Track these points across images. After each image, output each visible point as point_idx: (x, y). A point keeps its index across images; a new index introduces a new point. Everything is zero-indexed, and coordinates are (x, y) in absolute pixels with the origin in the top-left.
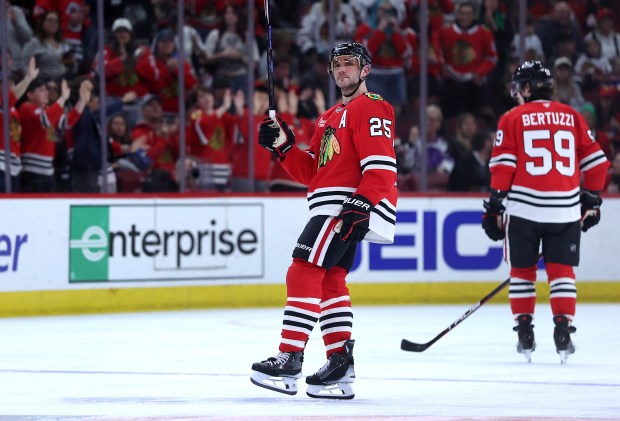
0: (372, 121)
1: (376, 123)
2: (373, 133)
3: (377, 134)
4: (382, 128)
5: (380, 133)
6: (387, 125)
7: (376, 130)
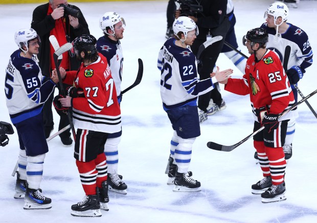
0: (269, 75)
1: (271, 76)
2: (271, 82)
3: (273, 81)
4: (275, 78)
5: (274, 80)
6: (278, 74)
7: (272, 80)
